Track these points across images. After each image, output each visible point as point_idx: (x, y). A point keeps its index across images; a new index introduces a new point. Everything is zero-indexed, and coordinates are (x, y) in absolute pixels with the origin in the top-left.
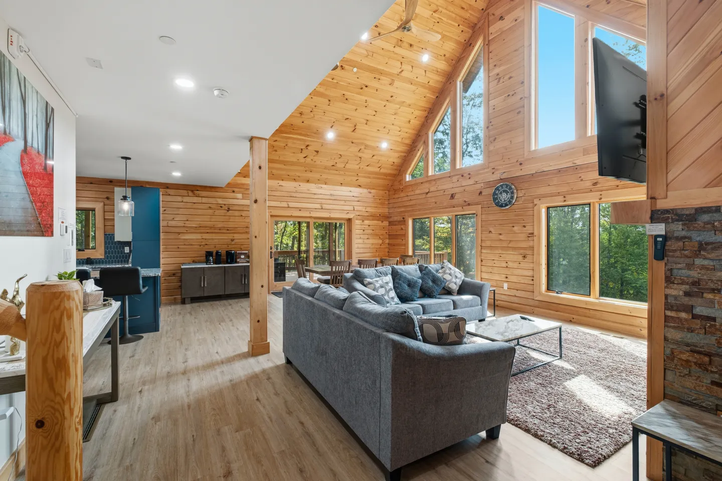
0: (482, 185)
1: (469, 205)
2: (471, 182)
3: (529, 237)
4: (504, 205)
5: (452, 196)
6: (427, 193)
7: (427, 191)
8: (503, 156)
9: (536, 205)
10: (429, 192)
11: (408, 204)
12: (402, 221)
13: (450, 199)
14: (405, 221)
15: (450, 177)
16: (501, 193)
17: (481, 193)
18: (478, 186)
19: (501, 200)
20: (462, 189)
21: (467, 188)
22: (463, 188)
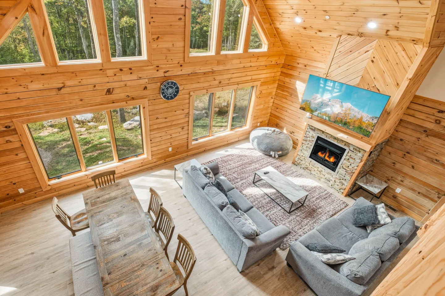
0: (147, 80)
1: (133, 99)
2: (134, 77)
3: (186, 116)
4: (170, 98)
5: (109, 92)
6: (59, 89)
7: (61, 85)
8: (166, 56)
9: (192, 96)
10: (64, 87)
11: (14, 105)
12: (4, 131)
13: (106, 94)
14: (15, 130)
15: (101, 70)
16: (167, 89)
17: (145, 88)
18: (143, 82)
19: (167, 94)
20: (122, 84)
21: (129, 83)
22: (125, 83)
